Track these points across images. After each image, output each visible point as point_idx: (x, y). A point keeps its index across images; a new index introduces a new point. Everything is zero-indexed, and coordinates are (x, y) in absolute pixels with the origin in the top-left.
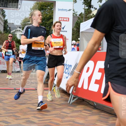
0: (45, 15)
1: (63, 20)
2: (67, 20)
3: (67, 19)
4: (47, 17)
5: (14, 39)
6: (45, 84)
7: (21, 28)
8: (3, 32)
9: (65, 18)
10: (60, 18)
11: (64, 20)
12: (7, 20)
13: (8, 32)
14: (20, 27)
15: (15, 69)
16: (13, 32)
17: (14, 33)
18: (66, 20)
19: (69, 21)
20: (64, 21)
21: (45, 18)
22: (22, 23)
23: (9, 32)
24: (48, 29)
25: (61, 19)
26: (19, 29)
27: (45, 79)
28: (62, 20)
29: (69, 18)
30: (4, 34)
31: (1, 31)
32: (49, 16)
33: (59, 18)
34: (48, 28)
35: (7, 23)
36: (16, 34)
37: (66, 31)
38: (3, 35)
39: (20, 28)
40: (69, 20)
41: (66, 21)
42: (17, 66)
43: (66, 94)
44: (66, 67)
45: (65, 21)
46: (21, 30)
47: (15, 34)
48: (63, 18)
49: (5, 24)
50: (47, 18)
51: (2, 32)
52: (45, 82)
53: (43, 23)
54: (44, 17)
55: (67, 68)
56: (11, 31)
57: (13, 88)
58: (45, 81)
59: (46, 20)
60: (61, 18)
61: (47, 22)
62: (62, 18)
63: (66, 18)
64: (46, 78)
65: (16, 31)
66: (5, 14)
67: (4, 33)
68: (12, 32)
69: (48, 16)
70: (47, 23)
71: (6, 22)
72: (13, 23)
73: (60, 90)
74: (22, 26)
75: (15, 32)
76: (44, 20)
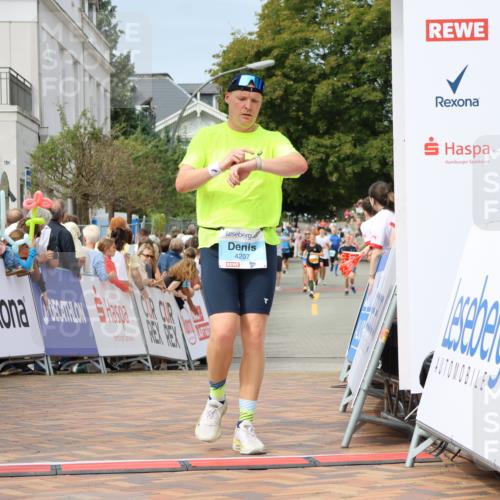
0: (353, 13)
1: (454, 32)
2: (477, 35)
3: (477, 24)
4: (364, 24)
5: (172, 167)
6: (367, 426)
7: (214, 101)
8: (107, 130)
9: (460, 22)
10: (432, 25)
11: (459, 35)
12: (128, 57)
13: (135, 127)
14: (207, 91)
15: (189, 346)
16: (167, 129)
17: (171, 134)
18: (468, 35)
19: (486, 38)
20: (456, 39)
21: (356, 28)
22: (216, 68)
23: (144, 130)
24: (376, 96)
25: (441, 32)
26: (199, 106)
27: (365, 399)
28: (446, 35)
29: (485, 21)
30: (116, 142)
31: (96, 125)
32: (380, 19)
33: (428, 22)
34: (374, 89)
35: (131, 73)
36: (183, 136)
37: (476, 103)
38: (110, 151)
39: (206, 97)
40: (486, 31)
41: (472, 38)
42: (198, 327)
43: (491, 486)
44: (486, 319)
45: (464, 38)
46: (213, 110)
47: (179, 140)
48: (453, 21)
49: (122, 81)
50: (363, 31)
51: (101, 130)
52: (366, 417)
53: (341, 60)
54: (349, 24)
55: (491, 321)
56: (153, 118)
57: (175, 462)
58: (361, 412)
59: (358, 43)
60: (441, 22)
61: (366, 50)
62: (446, 25)
63: (467, 21)
64: (368, 393)
65: (182, 119)
66: (114, 21)
67: (117, 138)
68: (159, 126)
69: (368, 18)
70: (363, 61)
71: (121, 70)
72: (166, 75)
73: (457, 459)
74: (217, 85)
75: (177, 125)
76: (347, 40)
